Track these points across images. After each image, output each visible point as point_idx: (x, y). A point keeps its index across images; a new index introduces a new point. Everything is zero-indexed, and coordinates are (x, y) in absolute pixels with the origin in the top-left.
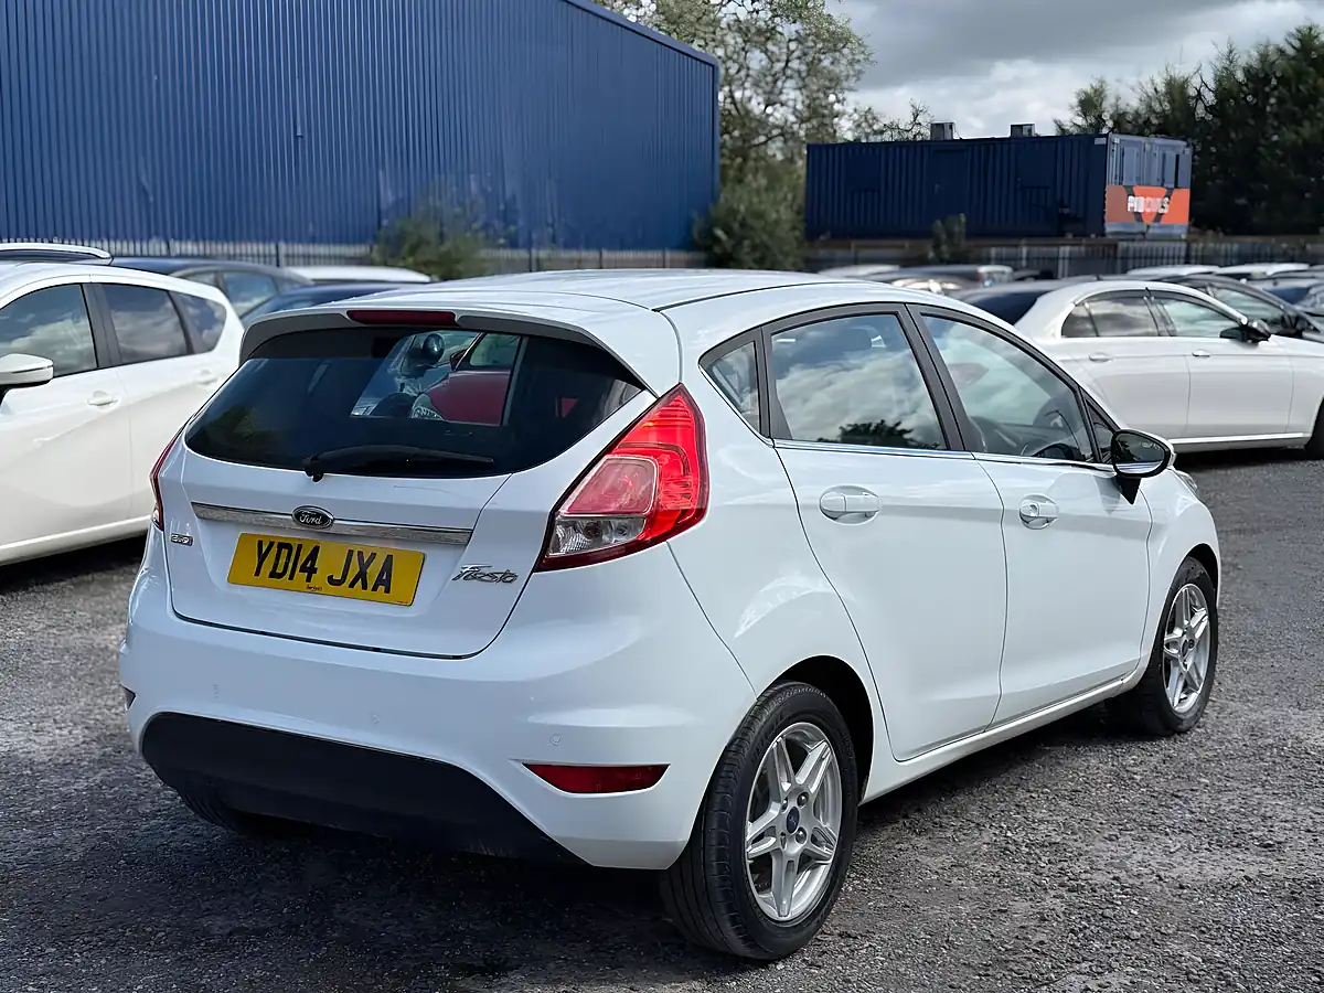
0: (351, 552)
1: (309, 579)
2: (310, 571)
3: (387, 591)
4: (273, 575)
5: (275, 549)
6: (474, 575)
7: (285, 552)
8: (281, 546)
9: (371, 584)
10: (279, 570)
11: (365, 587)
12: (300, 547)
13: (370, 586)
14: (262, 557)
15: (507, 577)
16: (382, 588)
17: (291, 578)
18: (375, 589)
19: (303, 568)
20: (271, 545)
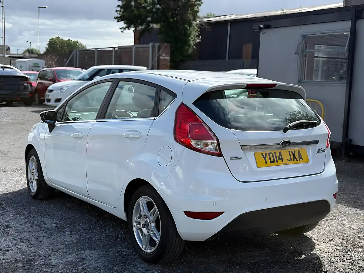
0: (289, 152)
1: (282, 161)
2: (282, 159)
3: (303, 160)
4: (271, 162)
5: (268, 156)
6: (319, 151)
7: (271, 155)
8: (269, 154)
10: (272, 161)
11: (297, 160)
12: (275, 153)
13: (298, 159)
14: (265, 158)
16: (301, 159)
17: (277, 162)
18: (299, 160)
19: (279, 159)
20: (266, 154)
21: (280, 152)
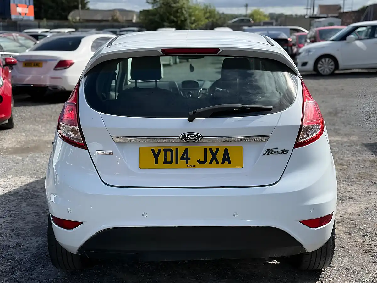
0: (206, 150)
1: (187, 163)
2: (187, 159)
3: (230, 163)
4: (166, 162)
5: (162, 153)
6: (270, 152)
7: (169, 153)
8: (166, 151)
9: (220, 161)
10: (169, 160)
11: (217, 163)
12: (177, 150)
14: (156, 156)
15: (284, 152)
16: (226, 162)
17: (177, 163)
18: (223, 163)
19: (182, 158)
20: (160, 150)
21: (187, 150)
